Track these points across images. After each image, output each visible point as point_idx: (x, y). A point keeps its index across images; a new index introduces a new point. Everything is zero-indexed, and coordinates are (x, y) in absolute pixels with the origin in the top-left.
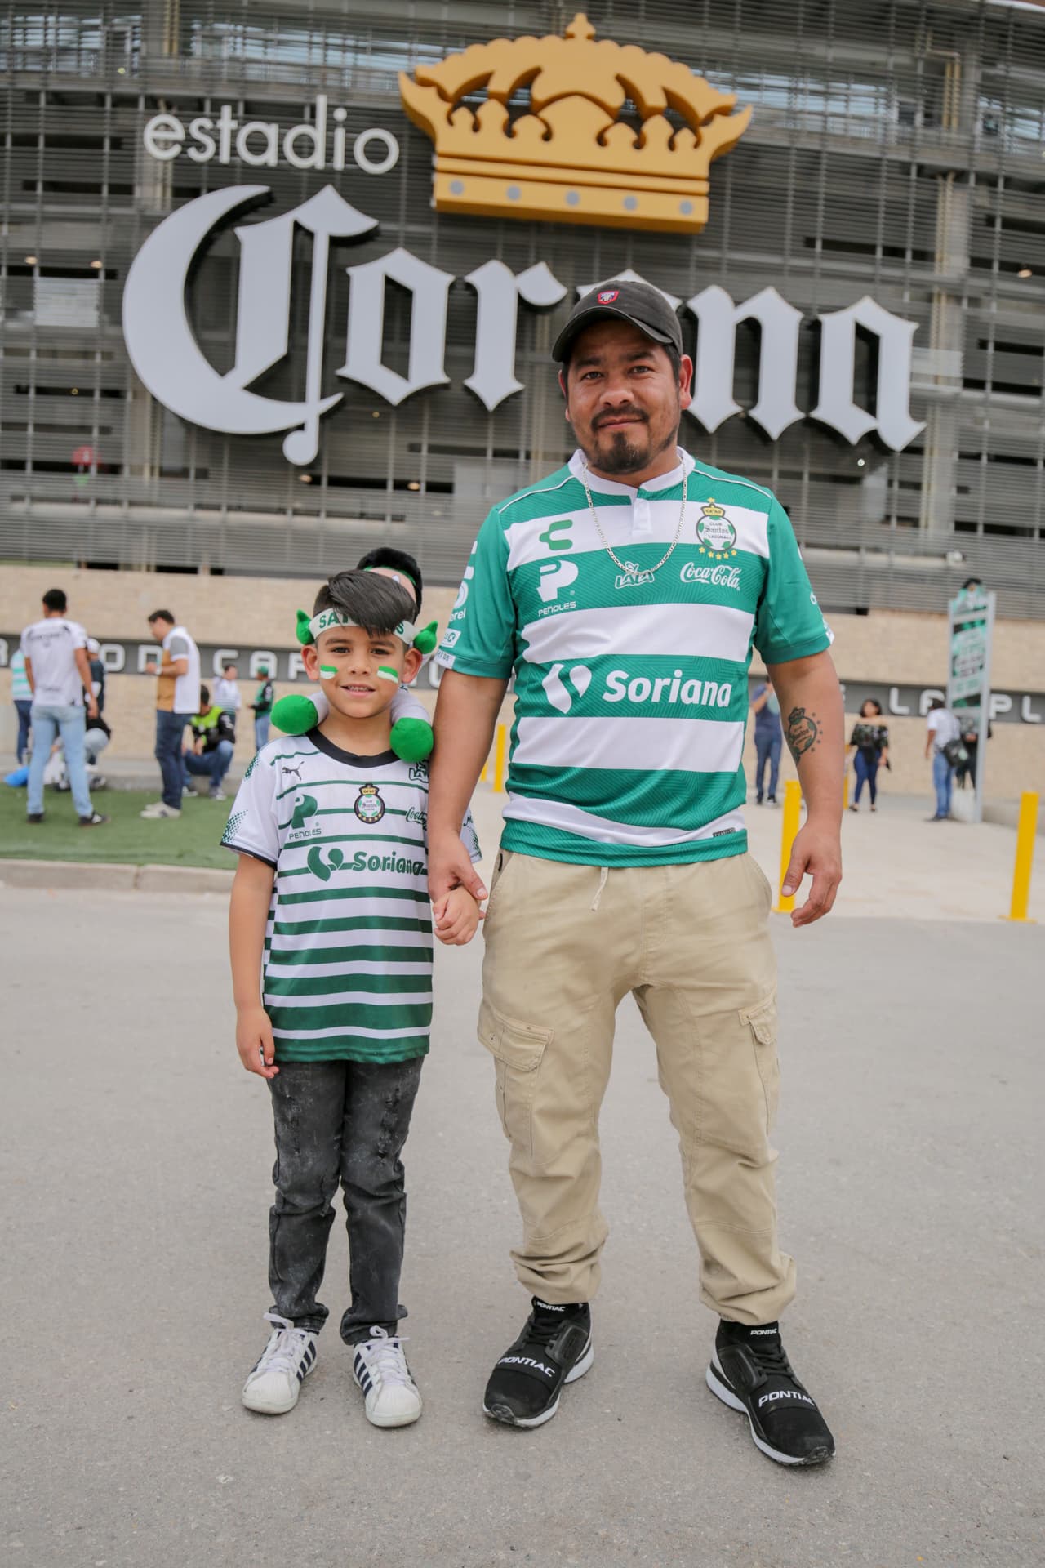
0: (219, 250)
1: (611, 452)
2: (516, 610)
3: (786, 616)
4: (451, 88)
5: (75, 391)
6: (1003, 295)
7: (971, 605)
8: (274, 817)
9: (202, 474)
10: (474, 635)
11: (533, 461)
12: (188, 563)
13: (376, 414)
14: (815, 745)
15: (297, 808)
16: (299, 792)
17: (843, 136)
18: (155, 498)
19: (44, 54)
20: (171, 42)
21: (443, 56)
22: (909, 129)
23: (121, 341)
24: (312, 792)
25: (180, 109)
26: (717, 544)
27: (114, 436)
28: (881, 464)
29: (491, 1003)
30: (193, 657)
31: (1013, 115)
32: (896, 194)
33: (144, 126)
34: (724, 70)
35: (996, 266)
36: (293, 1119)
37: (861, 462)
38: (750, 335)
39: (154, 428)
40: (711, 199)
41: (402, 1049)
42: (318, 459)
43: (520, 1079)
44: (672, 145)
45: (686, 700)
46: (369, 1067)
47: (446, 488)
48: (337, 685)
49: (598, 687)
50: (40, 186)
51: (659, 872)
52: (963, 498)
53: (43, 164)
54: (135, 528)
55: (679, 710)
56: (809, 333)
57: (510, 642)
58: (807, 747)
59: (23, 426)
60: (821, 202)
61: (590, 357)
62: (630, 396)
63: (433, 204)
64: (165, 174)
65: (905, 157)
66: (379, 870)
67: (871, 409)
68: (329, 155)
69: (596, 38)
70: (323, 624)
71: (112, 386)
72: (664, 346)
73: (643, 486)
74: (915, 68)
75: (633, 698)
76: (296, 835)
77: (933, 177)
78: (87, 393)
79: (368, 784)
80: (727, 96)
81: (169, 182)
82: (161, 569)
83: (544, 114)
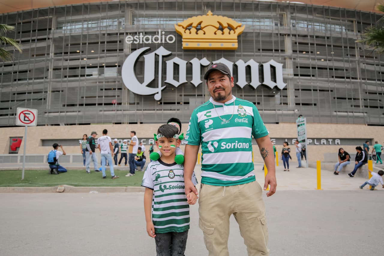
0: (140, 60)
1: (218, 97)
2: (200, 130)
3: (258, 128)
4: (185, 26)
5: (112, 89)
6: (300, 57)
7: (301, 121)
8: (152, 179)
9: (138, 104)
10: (192, 136)
11: (205, 97)
12: (135, 122)
13: (173, 89)
14: (268, 156)
15: (156, 177)
16: (156, 173)
17: (264, 29)
18: (128, 109)
19: (106, 27)
20: (130, 22)
21: (183, 20)
22: (277, 27)
23: (121, 79)
24: (159, 173)
25: (132, 34)
26: (242, 114)
27: (120, 97)
28: (278, 93)
29: (201, 219)
30: (137, 142)
31: (298, 23)
32: (276, 39)
33: (125, 38)
34: (239, 19)
35: (298, 52)
36: (160, 246)
37: (274, 92)
38: (248, 68)
39: (128, 95)
40: (238, 43)
41: (183, 229)
42: (161, 99)
43: (209, 236)
44: (229, 33)
45: (239, 147)
46: (176, 233)
47: (188, 103)
48: (162, 150)
49: (220, 146)
50: (105, 51)
51: (237, 186)
52: (296, 98)
53: (106, 46)
54: (124, 115)
55: (237, 150)
56: (261, 67)
57: (199, 138)
58: (266, 156)
59: (102, 97)
60: (261, 42)
61: (212, 78)
62: (221, 85)
63: (182, 48)
64: (129, 46)
65: (277, 32)
66: (175, 189)
67: (275, 81)
68: (162, 40)
69: (213, 15)
70: (159, 137)
71: (120, 87)
72: (227, 75)
73: (225, 103)
74: (277, 15)
75: (227, 148)
76: (156, 183)
77: (283, 35)
78: (115, 89)
79: (171, 170)
80: (240, 24)
81: (130, 48)
82: (130, 123)
83: (204, 29)
